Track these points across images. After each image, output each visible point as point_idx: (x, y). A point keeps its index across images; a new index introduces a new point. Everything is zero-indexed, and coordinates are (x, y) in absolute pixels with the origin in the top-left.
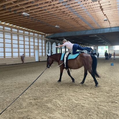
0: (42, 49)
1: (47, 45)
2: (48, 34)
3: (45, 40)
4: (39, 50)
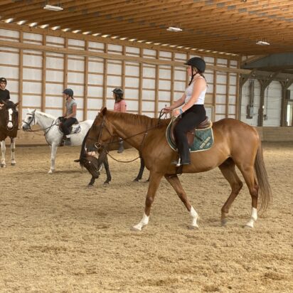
0: (227, 104)
1: (245, 91)
2: (249, 57)
3: (237, 76)
4: (216, 106)
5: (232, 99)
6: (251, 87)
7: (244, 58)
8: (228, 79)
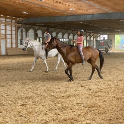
0: (12, 39)
1: (19, 33)
2: (20, 19)
3: (16, 27)
4: (7, 39)
5: (14, 37)
6: (22, 31)
7: (18, 19)
8: (11, 28)
